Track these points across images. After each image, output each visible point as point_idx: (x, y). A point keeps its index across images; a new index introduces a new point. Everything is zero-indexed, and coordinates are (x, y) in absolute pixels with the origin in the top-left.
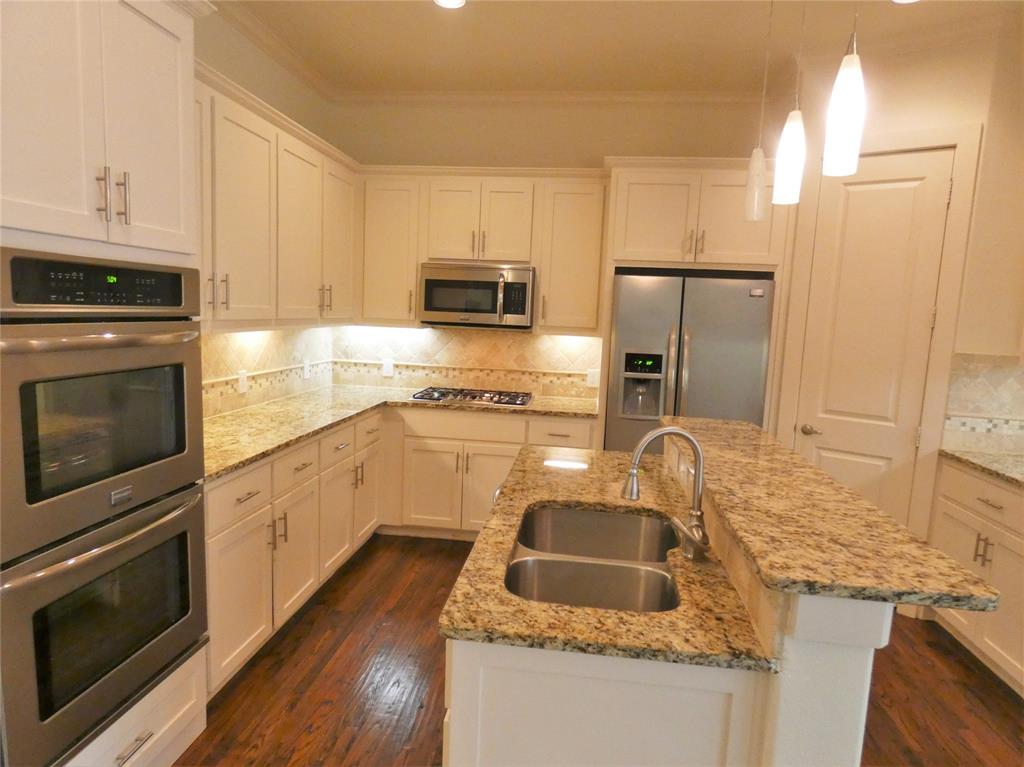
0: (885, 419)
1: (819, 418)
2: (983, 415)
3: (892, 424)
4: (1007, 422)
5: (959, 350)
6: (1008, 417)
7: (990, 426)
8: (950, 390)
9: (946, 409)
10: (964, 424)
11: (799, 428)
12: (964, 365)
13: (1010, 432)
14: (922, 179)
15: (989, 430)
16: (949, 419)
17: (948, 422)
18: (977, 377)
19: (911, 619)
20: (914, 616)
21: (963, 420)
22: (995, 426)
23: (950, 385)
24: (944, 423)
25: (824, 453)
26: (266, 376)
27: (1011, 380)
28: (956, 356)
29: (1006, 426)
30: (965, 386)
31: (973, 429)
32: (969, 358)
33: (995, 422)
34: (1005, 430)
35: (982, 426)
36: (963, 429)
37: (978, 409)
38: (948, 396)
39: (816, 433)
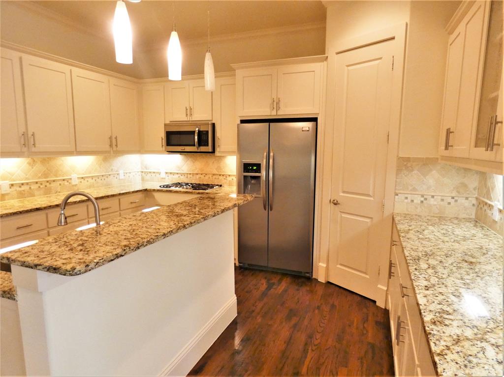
0: (368, 195)
1: (341, 196)
2: (417, 193)
3: (372, 199)
4: (433, 197)
5: (400, 156)
6: (433, 194)
7: (422, 199)
8: (397, 178)
9: (395, 189)
10: (406, 198)
11: (332, 201)
12: (405, 164)
13: (435, 203)
14: (380, 58)
15: (422, 202)
16: (397, 195)
17: (396, 197)
18: (413, 170)
19: (382, 308)
20: (384, 308)
21: (406, 196)
22: (426, 199)
23: (397, 174)
24: (395, 198)
25: (343, 215)
26: (92, 177)
27: (434, 172)
28: (399, 158)
29: (432, 199)
30: (406, 176)
31: (412, 201)
32: (408, 159)
33: (425, 197)
34: (432, 201)
35: (418, 199)
36: (406, 201)
37: (414, 189)
38: (396, 181)
39: (339, 204)
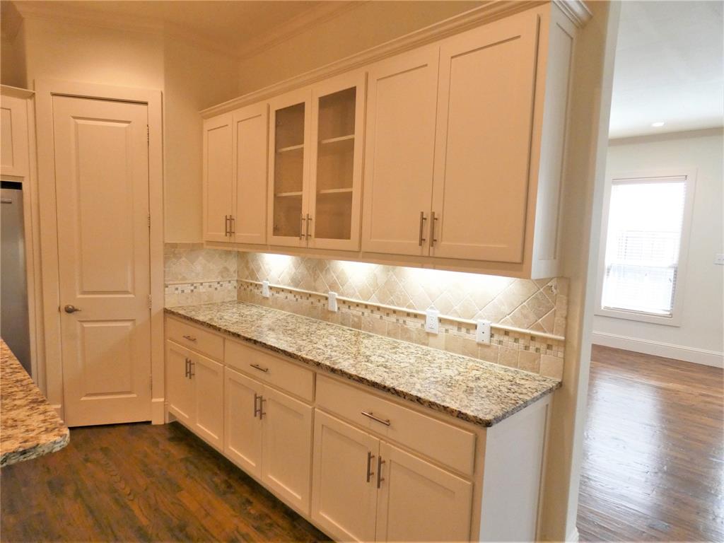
0: (126, 292)
1: (78, 299)
2: (187, 282)
3: (132, 296)
4: (202, 284)
5: (166, 242)
6: (201, 281)
7: (192, 288)
8: (165, 267)
9: (164, 281)
10: (177, 289)
11: (63, 308)
12: (172, 251)
13: (204, 290)
14: (129, 122)
15: (192, 291)
16: (167, 287)
17: (166, 289)
18: (181, 258)
19: (160, 425)
20: (163, 423)
21: (177, 286)
22: (195, 287)
23: (165, 263)
24: (164, 291)
25: (86, 325)
27: (201, 258)
28: (166, 245)
29: (201, 287)
30: (174, 264)
31: (183, 291)
32: (174, 246)
33: (195, 285)
34: (201, 289)
35: (188, 289)
36: (176, 292)
37: (184, 278)
38: (164, 271)
39: (76, 310)
